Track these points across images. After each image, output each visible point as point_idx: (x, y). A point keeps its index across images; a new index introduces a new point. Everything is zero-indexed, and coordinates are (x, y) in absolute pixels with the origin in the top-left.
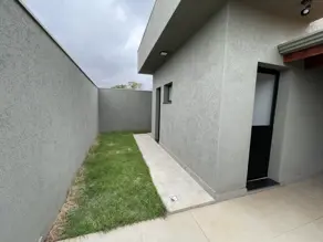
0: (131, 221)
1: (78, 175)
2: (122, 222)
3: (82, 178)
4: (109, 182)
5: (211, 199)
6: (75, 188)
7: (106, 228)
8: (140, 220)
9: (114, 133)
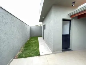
0: (32, 56)
1: (23, 46)
2: (29, 56)
3: (24, 47)
4: (29, 48)
5: (52, 53)
6: (22, 49)
7: (26, 57)
8: (34, 56)
9: (34, 37)
